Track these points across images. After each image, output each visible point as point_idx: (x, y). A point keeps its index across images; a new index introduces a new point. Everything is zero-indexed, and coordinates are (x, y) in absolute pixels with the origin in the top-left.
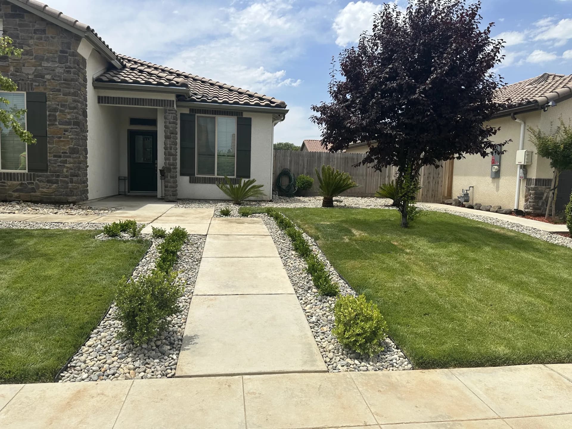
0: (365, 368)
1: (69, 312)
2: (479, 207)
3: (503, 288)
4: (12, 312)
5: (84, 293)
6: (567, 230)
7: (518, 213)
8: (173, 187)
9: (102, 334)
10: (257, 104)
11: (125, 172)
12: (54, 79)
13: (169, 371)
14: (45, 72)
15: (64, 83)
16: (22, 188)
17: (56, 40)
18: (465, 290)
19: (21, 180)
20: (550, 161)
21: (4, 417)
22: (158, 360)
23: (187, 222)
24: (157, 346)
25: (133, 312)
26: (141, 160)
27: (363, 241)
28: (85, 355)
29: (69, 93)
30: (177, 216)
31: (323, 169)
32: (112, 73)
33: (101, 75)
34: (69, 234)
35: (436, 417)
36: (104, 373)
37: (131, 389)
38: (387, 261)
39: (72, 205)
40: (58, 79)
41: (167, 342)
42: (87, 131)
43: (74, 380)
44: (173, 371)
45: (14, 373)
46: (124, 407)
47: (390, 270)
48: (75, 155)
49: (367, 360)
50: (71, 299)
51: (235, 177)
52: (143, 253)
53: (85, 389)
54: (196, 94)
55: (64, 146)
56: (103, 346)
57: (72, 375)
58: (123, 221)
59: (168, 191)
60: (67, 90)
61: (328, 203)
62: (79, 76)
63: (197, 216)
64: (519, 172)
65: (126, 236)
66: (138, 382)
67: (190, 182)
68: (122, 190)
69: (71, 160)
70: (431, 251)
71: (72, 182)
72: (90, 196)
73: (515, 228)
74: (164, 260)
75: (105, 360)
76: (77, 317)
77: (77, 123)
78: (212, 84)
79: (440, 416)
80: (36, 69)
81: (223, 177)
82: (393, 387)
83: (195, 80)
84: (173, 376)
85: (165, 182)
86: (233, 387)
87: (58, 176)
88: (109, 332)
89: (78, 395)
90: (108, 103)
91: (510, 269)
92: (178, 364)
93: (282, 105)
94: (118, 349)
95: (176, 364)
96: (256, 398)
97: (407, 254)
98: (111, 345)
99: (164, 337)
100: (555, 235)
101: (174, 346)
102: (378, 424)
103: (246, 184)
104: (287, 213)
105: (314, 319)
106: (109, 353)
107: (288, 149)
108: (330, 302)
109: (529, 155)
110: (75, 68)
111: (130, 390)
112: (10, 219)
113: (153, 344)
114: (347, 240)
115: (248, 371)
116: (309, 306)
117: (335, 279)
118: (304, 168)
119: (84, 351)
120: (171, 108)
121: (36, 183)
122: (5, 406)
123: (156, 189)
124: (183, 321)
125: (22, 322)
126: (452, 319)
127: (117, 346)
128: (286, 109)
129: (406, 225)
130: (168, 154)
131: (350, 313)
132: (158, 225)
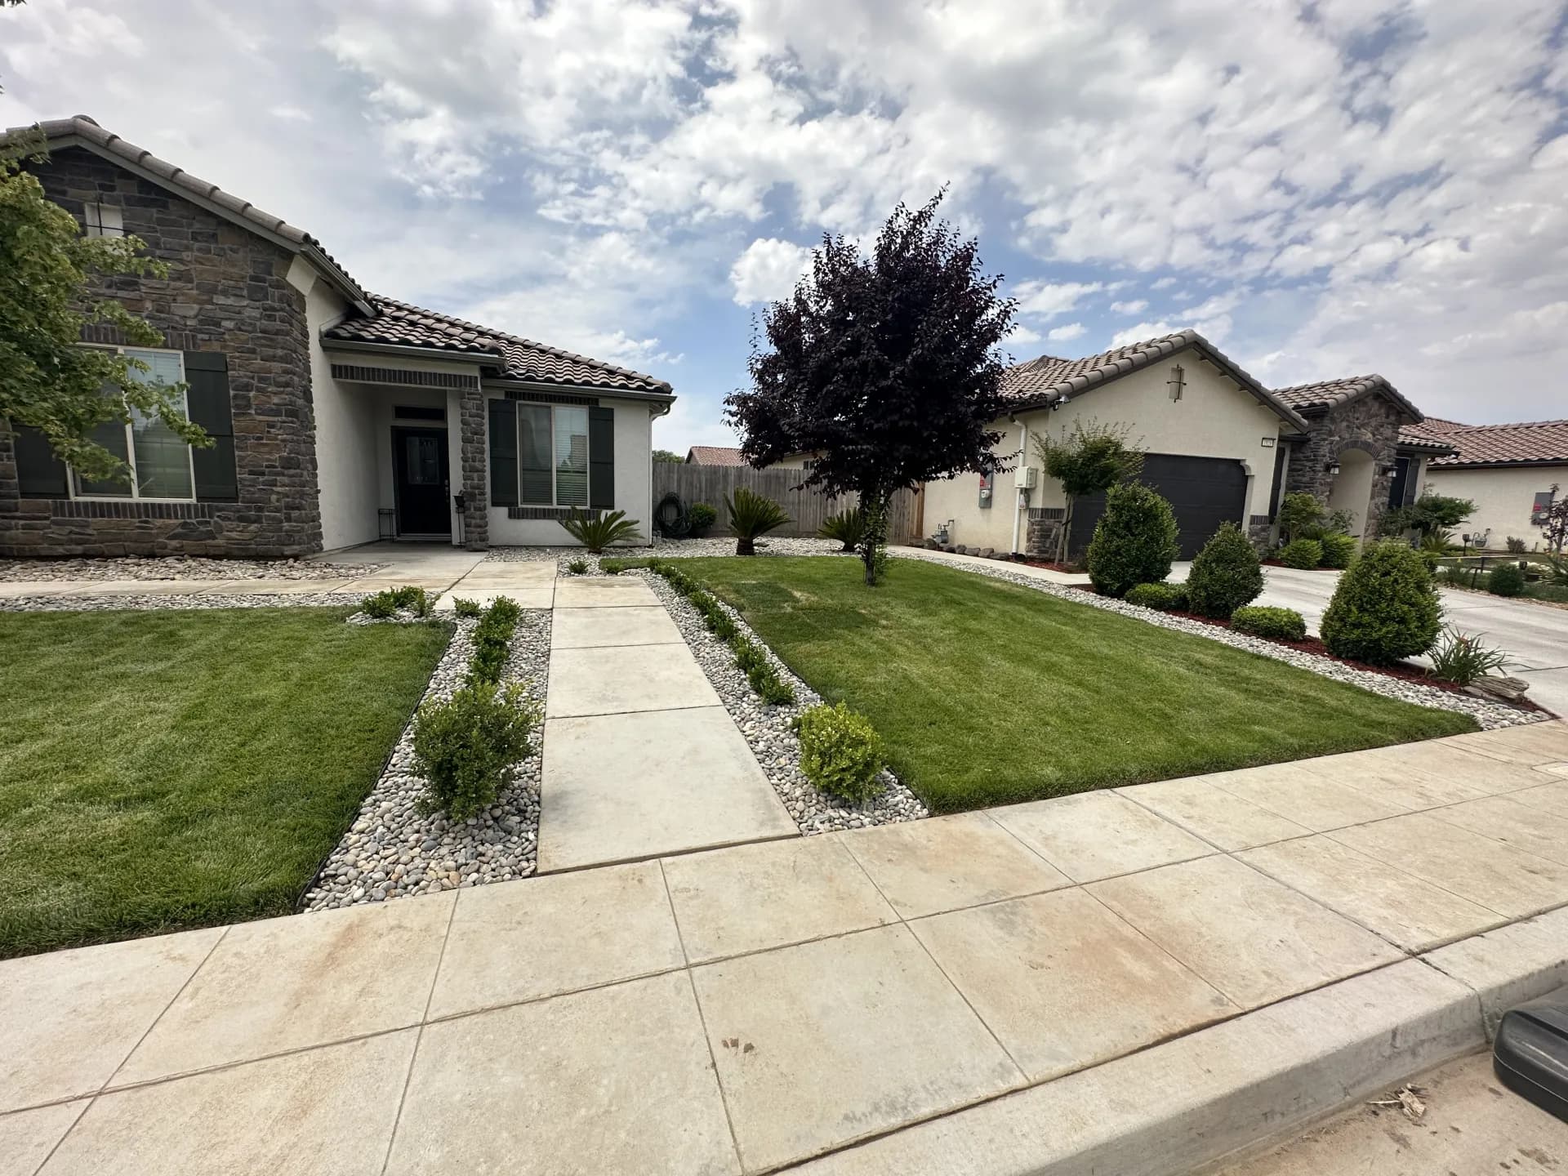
0: (857, 823)
1: (310, 767)
2: (962, 550)
3: (1028, 673)
4: (189, 779)
5: (338, 728)
6: (1089, 582)
7: (1017, 558)
8: (480, 526)
9: (384, 805)
10: (623, 386)
11: (389, 501)
12: (240, 330)
13: (524, 864)
14: (220, 314)
15: (264, 338)
16: (188, 531)
17: (241, 254)
18: (978, 681)
19: (183, 517)
20: (1062, 482)
21: (190, 1005)
22: (500, 847)
23: (515, 586)
24: (495, 819)
25: (450, 761)
26: (418, 479)
27: (811, 609)
28: (353, 851)
29: (274, 357)
30: (495, 576)
31: (736, 494)
32: (356, 325)
33: (337, 327)
34: (293, 615)
35: (986, 896)
36: (396, 882)
37: (457, 910)
38: (857, 640)
39: (291, 561)
40: (250, 329)
41: (513, 810)
42: (315, 428)
43: (335, 904)
44: (533, 864)
45: (202, 906)
46: (448, 947)
47: (865, 655)
48: (292, 472)
49: (859, 808)
50: (312, 742)
51: (588, 507)
52: (442, 647)
53: (362, 922)
54: (515, 367)
55: (270, 453)
56: (389, 828)
57: (331, 895)
58: (398, 588)
59: (472, 532)
60: (271, 352)
61: (746, 549)
62: (291, 325)
63: (529, 575)
64: (1019, 499)
65: (406, 615)
66: (467, 893)
67: (510, 516)
68: (386, 531)
69: (286, 480)
70: (916, 622)
71: (289, 519)
72: (327, 543)
73: (1019, 581)
74: (484, 657)
75: (396, 857)
76: (328, 777)
77: (293, 413)
78: (542, 351)
79: (991, 893)
80: (201, 309)
81: (569, 507)
82: (909, 850)
83: (511, 343)
84: (534, 874)
85: (466, 517)
86: (647, 881)
87: (260, 509)
88: (397, 800)
89: (349, 935)
90: (352, 378)
91: (1030, 644)
92: (539, 848)
93: (665, 388)
94: (418, 832)
95: (535, 849)
96: (691, 898)
97: (884, 627)
98: (403, 826)
99: (505, 801)
100: (1073, 590)
101: (527, 815)
102: (902, 921)
103: (610, 520)
104: (683, 566)
105: (761, 746)
106: (403, 842)
107: (664, 460)
108: (782, 716)
109: (1033, 473)
110: (282, 310)
111: (454, 911)
112: (165, 591)
113: (487, 816)
114: (789, 610)
115: (668, 850)
116: (749, 724)
117: (785, 676)
118: (701, 491)
119: (350, 842)
120: (473, 390)
121: (216, 522)
122: (190, 980)
123: (448, 530)
124: (535, 767)
125: (213, 798)
126: (971, 729)
127: (416, 826)
128: (673, 394)
129: (872, 582)
130: (469, 470)
131: (829, 736)
132: (465, 595)
